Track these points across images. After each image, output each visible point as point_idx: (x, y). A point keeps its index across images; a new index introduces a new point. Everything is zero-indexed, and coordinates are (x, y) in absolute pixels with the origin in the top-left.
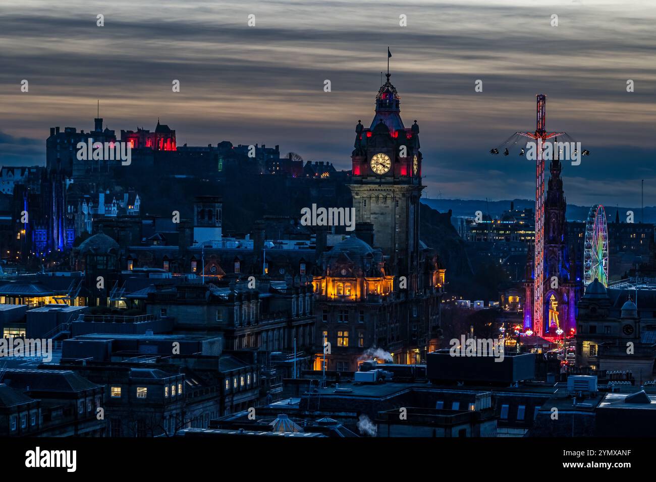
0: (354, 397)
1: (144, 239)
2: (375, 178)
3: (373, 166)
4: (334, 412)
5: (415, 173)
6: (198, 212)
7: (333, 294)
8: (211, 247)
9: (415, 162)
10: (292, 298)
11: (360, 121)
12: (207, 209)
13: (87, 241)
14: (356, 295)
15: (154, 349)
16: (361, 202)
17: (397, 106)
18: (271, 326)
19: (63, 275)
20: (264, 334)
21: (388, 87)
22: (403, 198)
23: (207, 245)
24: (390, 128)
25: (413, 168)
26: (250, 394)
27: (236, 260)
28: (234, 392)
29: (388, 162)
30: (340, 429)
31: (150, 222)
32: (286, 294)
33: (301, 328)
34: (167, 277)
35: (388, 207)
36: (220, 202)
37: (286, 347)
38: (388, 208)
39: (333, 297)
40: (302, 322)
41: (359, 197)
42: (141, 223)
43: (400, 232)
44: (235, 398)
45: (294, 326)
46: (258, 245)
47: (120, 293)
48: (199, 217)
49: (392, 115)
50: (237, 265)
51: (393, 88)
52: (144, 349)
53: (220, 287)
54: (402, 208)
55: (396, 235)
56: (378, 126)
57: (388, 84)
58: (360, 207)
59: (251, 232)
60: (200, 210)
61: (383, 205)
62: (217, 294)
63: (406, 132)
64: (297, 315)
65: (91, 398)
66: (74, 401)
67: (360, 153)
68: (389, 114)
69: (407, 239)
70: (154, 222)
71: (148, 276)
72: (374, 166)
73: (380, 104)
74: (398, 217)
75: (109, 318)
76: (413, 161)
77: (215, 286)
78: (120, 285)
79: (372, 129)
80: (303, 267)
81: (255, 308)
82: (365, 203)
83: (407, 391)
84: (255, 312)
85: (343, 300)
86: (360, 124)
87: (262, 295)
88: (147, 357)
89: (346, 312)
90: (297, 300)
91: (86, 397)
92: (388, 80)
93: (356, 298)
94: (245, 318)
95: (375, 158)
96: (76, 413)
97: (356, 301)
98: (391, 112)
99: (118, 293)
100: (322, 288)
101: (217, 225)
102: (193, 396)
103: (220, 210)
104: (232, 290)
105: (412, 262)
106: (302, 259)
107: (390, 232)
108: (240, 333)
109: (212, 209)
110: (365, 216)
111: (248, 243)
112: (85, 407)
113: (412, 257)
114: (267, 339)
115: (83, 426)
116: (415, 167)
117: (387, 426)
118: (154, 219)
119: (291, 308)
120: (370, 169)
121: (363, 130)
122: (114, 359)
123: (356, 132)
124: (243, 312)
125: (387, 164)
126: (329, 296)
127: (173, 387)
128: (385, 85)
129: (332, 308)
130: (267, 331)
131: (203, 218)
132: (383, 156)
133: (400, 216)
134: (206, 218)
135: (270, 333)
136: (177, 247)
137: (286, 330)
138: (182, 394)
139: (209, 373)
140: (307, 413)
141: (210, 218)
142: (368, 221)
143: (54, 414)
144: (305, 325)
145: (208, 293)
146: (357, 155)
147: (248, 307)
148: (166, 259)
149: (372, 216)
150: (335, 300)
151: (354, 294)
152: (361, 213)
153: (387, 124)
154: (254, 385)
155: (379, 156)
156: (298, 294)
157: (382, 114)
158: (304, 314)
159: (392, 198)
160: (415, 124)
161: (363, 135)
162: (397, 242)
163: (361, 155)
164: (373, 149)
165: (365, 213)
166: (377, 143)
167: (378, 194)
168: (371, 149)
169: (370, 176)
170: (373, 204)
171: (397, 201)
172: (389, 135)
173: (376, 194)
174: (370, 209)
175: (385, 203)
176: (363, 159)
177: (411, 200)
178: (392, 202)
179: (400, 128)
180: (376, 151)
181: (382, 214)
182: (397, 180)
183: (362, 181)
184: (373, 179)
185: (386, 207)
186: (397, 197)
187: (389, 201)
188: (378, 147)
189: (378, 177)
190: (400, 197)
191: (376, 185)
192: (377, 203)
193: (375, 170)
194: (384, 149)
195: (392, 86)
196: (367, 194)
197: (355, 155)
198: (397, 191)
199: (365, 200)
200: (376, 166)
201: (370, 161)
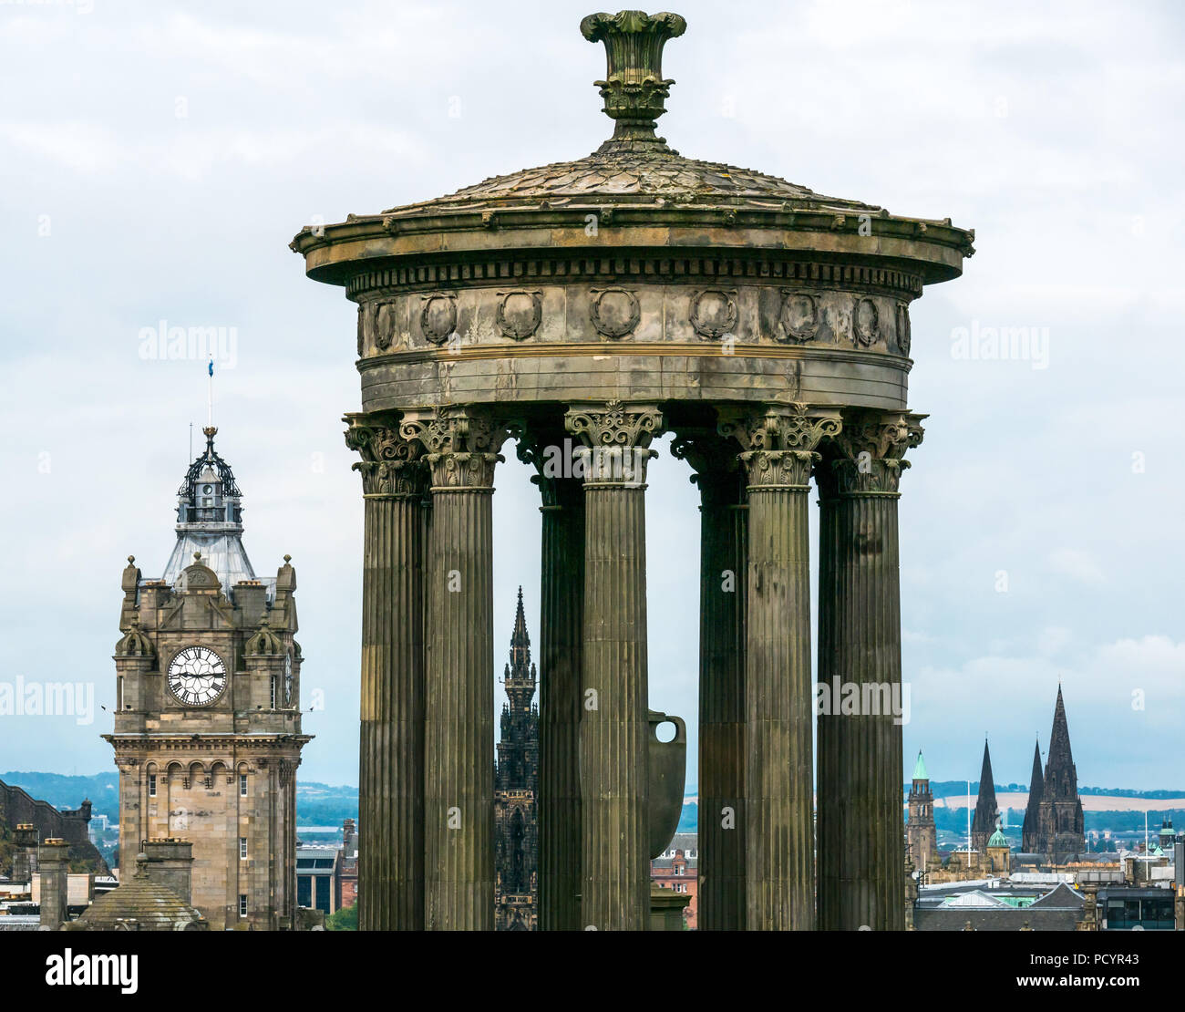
2: (181, 716)
3: (174, 682)
9: (288, 671)
11: (132, 560)
16: (144, 780)
17: (237, 519)
21: (210, 464)
22: (260, 771)
24: (221, 577)
25: (284, 687)
35: (218, 794)
38: (218, 799)
41: (138, 767)
43: (252, 863)
49: (223, 541)
51: (223, 467)
54: (257, 799)
55: (241, 871)
57: (210, 458)
58: (140, 797)
61: (202, 789)
63: (264, 588)
67: (138, 645)
68: (219, 538)
69: (275, 884)
72: (179, 684)
73: (191, 511)
74: (245, 821)
82: (153, 785)
86: (132, 567)
92: (210, 444)
95: (181, 660)
98: (222, 533)
107: (224, 863)
116: (289, 684)
120: (171, 691)
121: (142, 583)
123: (124, 588)
125: (216, 676)
128: (203, 460)
132: (204, 654)
133: (252, 820)
142: (163, 835)
146: (131, 652)
149: (174, 820)
152: (143, 813)
153: (212, 566)
155: (191, 654)
157: (195, 539)
159: (229, 771)
160: (287, 566)
161: (146, 599)
162: (244, 891)
163: (144, 652)
164: (175, 635)
165: (154, 812)
166: (186, 618)
167: (190, 759)
168: (169, 635)
169: (168, 710)
170: (177, 788)
171: (244, 777)
172: (218, 598)
173: (185, 761)
174: (169, 802)
175: (209, 783)
176: (149, 664)
177: (280, 775)
178: (230, 781)
179: (245, 577)
180: (183, 642)
181: (200, 815)
182: (244, 722)
183: (144, 724)
184: (180, 716)
185: (214, 795)
186: (243, 768)
187: (221, 780)
188: (190, 632)
189: (189, 714)
190: (251, 766)
191: (186, 736)
192: (187, 784)
193: (181, 693)
194: (205, 635)
195: (221, 460)
196: (160, 760)
197: (125, 653)
198: (243, 750)
199: (153, 778)
200: (183, 682)
201: (168, 668)
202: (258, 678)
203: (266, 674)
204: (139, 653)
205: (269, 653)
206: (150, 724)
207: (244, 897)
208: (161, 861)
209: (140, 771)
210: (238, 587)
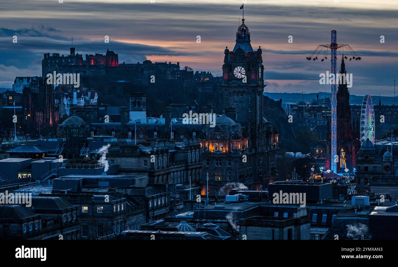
0: (225, 211)
1: (100, 119)
3: (235, 74)
4: (213, 219)
5: (260, 77)
6: (132, 102)
7: (212, 149)
8: (140, 123)
9: (260, 71)
10: (188, 152)
11: (227, 47)
12: (137, 100)
13: (67, 120)
14: (226, 150)
15: (107, 184)
17: (249, 38)
18: (176, 169)
19: (53, 141)
20: (172, 174)
21: (243, 27)
22: (253, 93)
23: (138, 121)
24: (245, 51)
25: (259, 75)
26: (164, 210)
27: (155, 130)
28: (155, 208)
29: (244, 71)
30: (218, 229)
31: (103, 108)
32: (185, 150)
33: (194, 170)
34: (114, 141)
35: (244, 98)
36: (145, 96)
37: (185, 181)
39: (212, 151)
40: (194, 167)
41: (227, 92)
42: (99, 109)
43: (251, 112)
44: (155, 212)
45: (190, 169)
46: (168, 121)
47: (87, 151)
48: (133, 105)
49: (246, 43)
50: (155, 133)
51: (246, 27)
52: (101, 184)
53: (145, 146)
54: (253, 98)
55: (249, 114)
56: (237, 50)
57: (243, 25)
58: (228, 98)
59: (164, 114)
60: (133, 101)
61: (241, 97)
62: (144, 150)
63: (254, 53)
64: (191, 162)
65: (70, 213)
66: (60, 215)
67: (227, 66)
68: (245, 43)
69: (256, 117)
70: (106, 109)
71: (103, 141)
73: (239, 37)
74: (250, 103)
75: (80, 166)
76: (259, 70)
77: (142, 146)
78: (86, 146)
79: (234, 52)
80: (194, 134)
81: (166, 159)
82: (230, 96)
83: (257, 206)
84: (166, 161)
85: (218, 153)
86: (227, 49)
87: (170, 151)
88: (103, 188)
89: (220, 160)
90: (191, 153)
91: (67, 212)
92: (243, 22)
93: (226, 152)
94: (160, 165)
95: (236, 69)
96: (62, 222)
97: (226, 153)
99: (85, 151)
100: (206, 146)
101: (143, 110)
102: (130, 211)
103: (145, 101)
104: (153, 148)
105: (259, 130)
106: (194, 129)
107: (245, 112)
108: (158, 174)
109: (140, 100)
110: (231, 104)
111: (162, 120)
112: (67, 218)
113: (259, 127)
114: (174, 177)
115: (65, 230)
116: (260, 74)
117: (245, 227)
118: (106, 106)
119: (188, 159)
120: (234, 75)
121: (229, 52)
122: (84, 190)
123: (225, 53)
124: (159, 161)
125: (244, 72)
126: (210, 151)
127: (119, 206)
128: (241, 26)
129: (212, 158)
130: (174, 172)
131: (135, 106)
132: (241, 68)
133: (251, 103)
134: (137, 106)
135: (175, 173)
136: (120, 123)
137: (185, 172)
138: (124, 210)
139: (140, 197)
140: (198, 220)
141: (139, 106)
142: (233, 106)
143: (48, 223)
144: (196, 168)
145: (138, 150)
146: (226, 67)
147: (163, 158)
148: (113, 130)
149: (235, 103)
150: (214, 153)
151: (225, 150)
152: (228, 102)
153: (243, 49)
154: (166, 205)
155: (238, 68)
156: (191, 150)
157: (240, 43)
158: (195, 162)
159: (247, 93)
160: (260, 48)
161: (229, 56)
162: (250, 118)
163: (228, 67)
164: (235, 64)
165: (231, 102)
166: (237, 60)
167: (238, 90)
168: (233, 64)
169: (233, 80)
170: (235, 97)
171: (250, 94)
172: (244, 55)
173: (237, 90)
174: (234, 99)
175: (242, 95)
176: (229, 70)
177: (258, 94)
178: (246, 95)
179: (250, 51)
180: (237, 65)
181: (241, 102)
182: (250, 82)
183: (229, 83)
184: (235, 81)
185: (243, 98)
186: (249, 92)
187: (244, 95)
188: (238, 63)
189: (238, 80)
190: (251, 92)
191: (237, 85)
192: (237, 95)
193: (236, 76)
194: (241, 63)
195: (246, 26)
196: (232, 90)
197: (224, 68)
198: (249, 88)
199: (231, 94)
200: (237, 74)
201: (233, 71)
202: (252, 73)
203: (254, 72)
204: (227, 68)
205: (255, 67)
206: (230, 82)
207: (250, 120)
208: (229, 112)
209: (228, 93)
210: (249, 53)
